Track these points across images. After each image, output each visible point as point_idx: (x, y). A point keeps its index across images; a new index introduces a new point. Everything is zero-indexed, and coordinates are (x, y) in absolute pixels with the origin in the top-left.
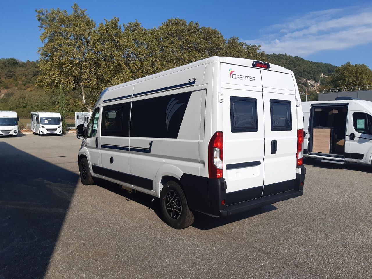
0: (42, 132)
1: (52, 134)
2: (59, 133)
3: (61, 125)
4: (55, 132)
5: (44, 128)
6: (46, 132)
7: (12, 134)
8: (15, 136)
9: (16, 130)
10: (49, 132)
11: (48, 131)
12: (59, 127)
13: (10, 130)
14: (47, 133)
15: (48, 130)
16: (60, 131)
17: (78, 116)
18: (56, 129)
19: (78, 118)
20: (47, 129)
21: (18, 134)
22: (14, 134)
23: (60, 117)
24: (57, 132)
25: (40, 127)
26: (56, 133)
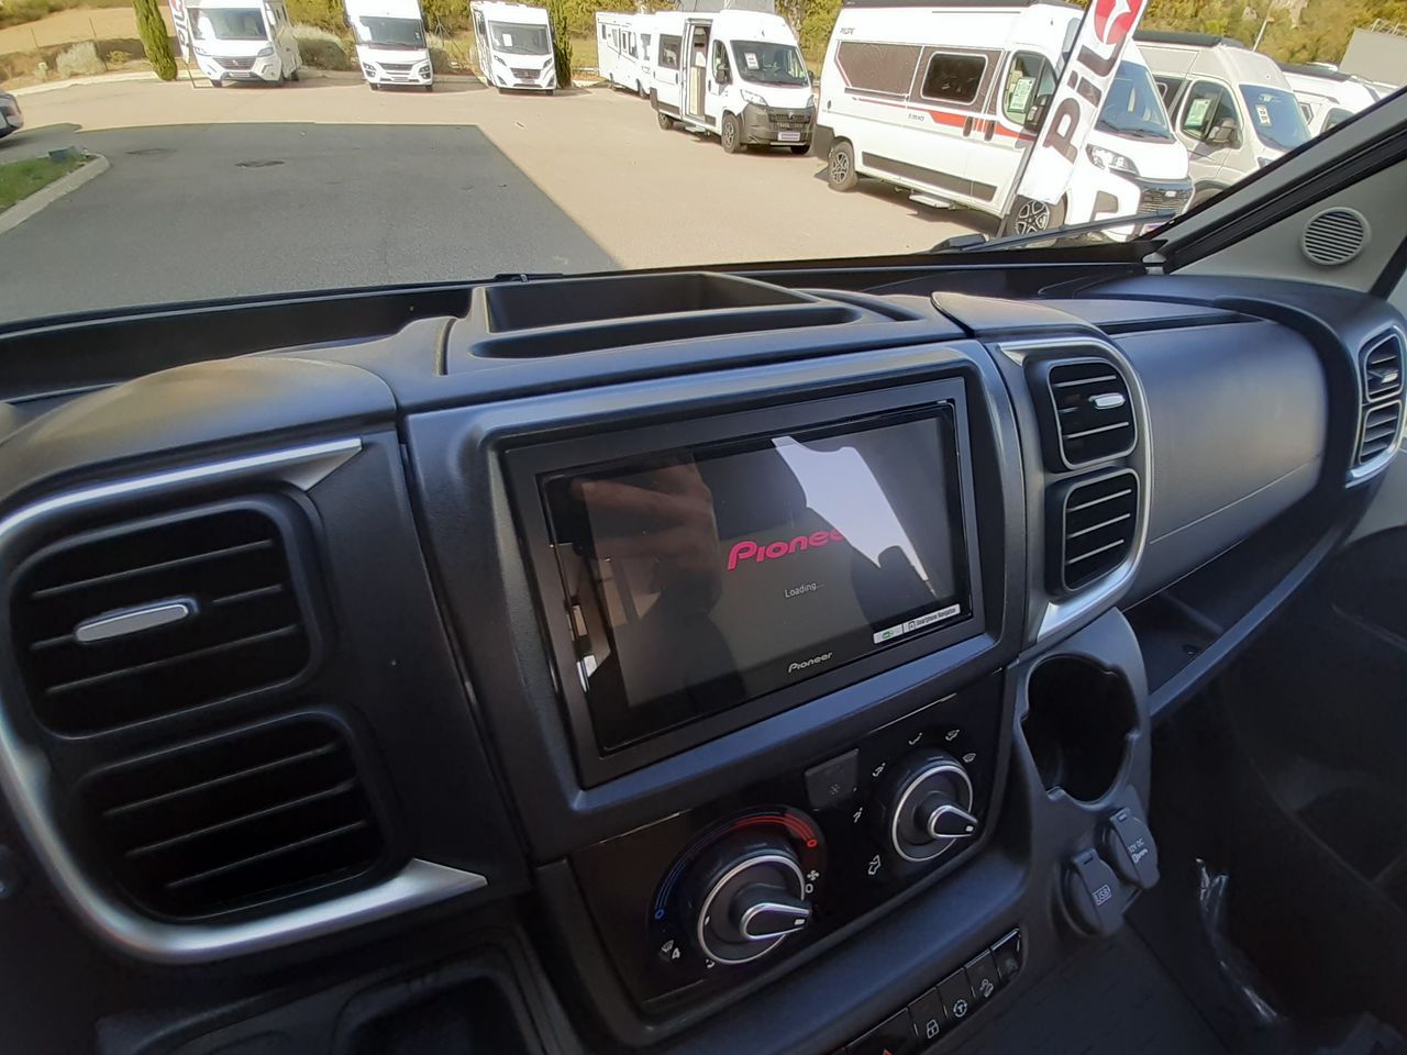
0: (500, 78)
1: (526, 89)
2: (550, 85)
3: (552, 56)
4: (537, 82)
5: (504, 63)
6: (512, 81)
7: (417, 81)
9: (425, 68)
10: (519, 81)
11: (516, 75)
12: (545, 65)
13: (408, 67)
14: (515, 85)
15: (518, 72)
16: (552, 81)
17: (604, 27)
18: (539, 71)
19: (604, 37)
20: (512, 69)
21: (433, 83)
22: (423, 81)
23: (546, 26)
24: (543, 83)
25: (494, 61)
26: (539, 86)
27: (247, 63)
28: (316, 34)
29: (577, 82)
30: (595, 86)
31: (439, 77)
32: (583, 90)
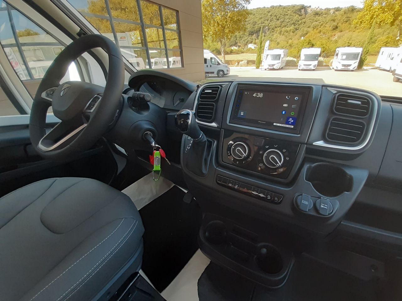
0: (336, 67)
2: (354, 68)
3: (358, 61)
5: (340, 63)
6: (340, 67)
7: (311, 68)
8: (314, 70)
9: (315, 65)
10: (343, 68)
11: (342, 66)
12: (355, 63)
13: (310, 65)
14: (341, 69)
15: (344, 65)
17: (383, 52)
18: (351, 65)
19: (382, 55)
21: (316, 69)
22: (313, 68)
23: (360, 52)
24: (351, 68)
25: (337, 63)
26: (349, 69)
27: (273, 65)
28: (291, 59)
29: (365, 67)
30: (372, 69)
31: (318, 67)
32: (366, 70)
